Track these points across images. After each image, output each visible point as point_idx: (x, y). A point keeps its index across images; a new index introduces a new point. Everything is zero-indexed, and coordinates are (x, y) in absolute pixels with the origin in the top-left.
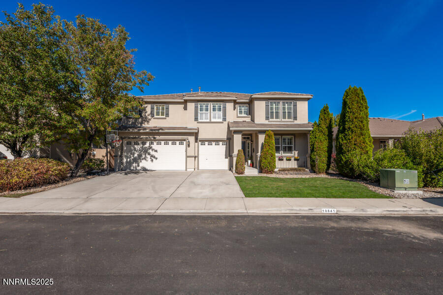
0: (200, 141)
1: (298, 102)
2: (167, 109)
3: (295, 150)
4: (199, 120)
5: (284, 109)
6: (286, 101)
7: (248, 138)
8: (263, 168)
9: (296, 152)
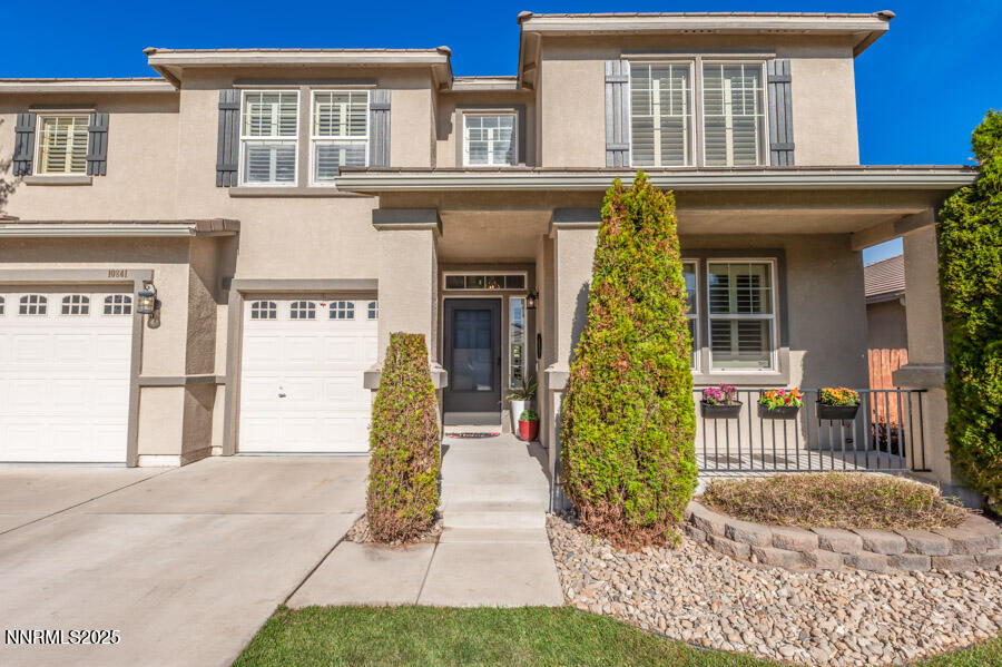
0: (245, 295)
1: (792, 60)
2: (100, 135)
3: (785, 342)
4: (241, 183)
5: (714, 102)
6: (722, 60)
7: (516, 282)
8: (586, 493)
9: (796, 358)
